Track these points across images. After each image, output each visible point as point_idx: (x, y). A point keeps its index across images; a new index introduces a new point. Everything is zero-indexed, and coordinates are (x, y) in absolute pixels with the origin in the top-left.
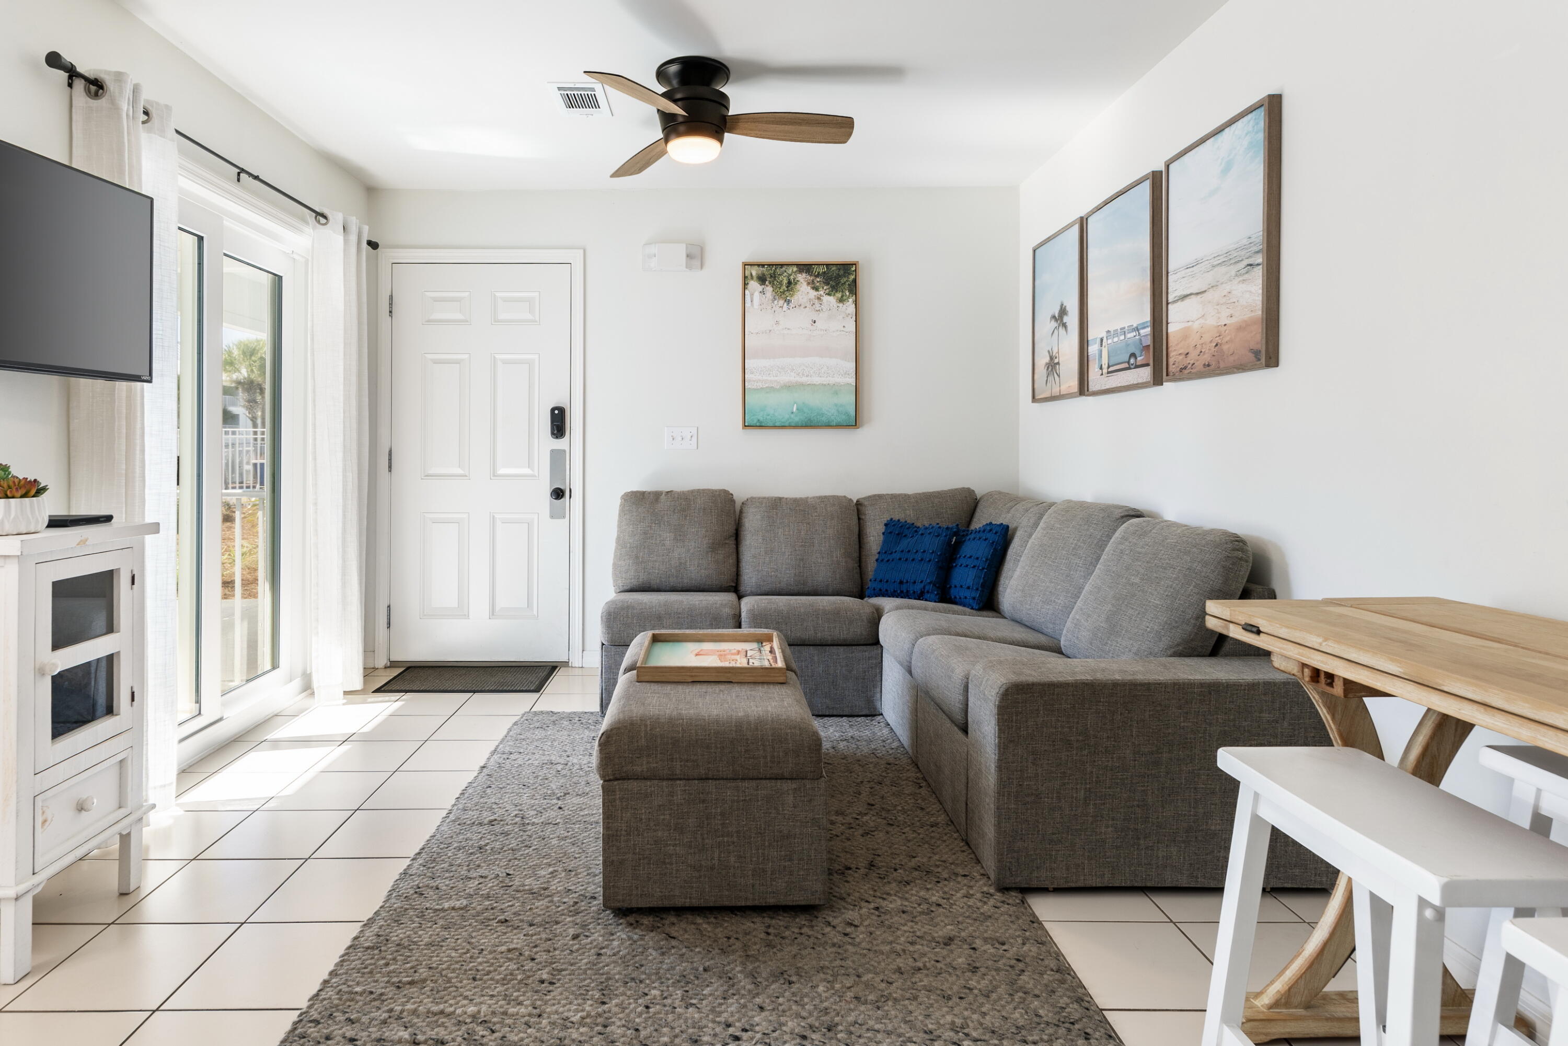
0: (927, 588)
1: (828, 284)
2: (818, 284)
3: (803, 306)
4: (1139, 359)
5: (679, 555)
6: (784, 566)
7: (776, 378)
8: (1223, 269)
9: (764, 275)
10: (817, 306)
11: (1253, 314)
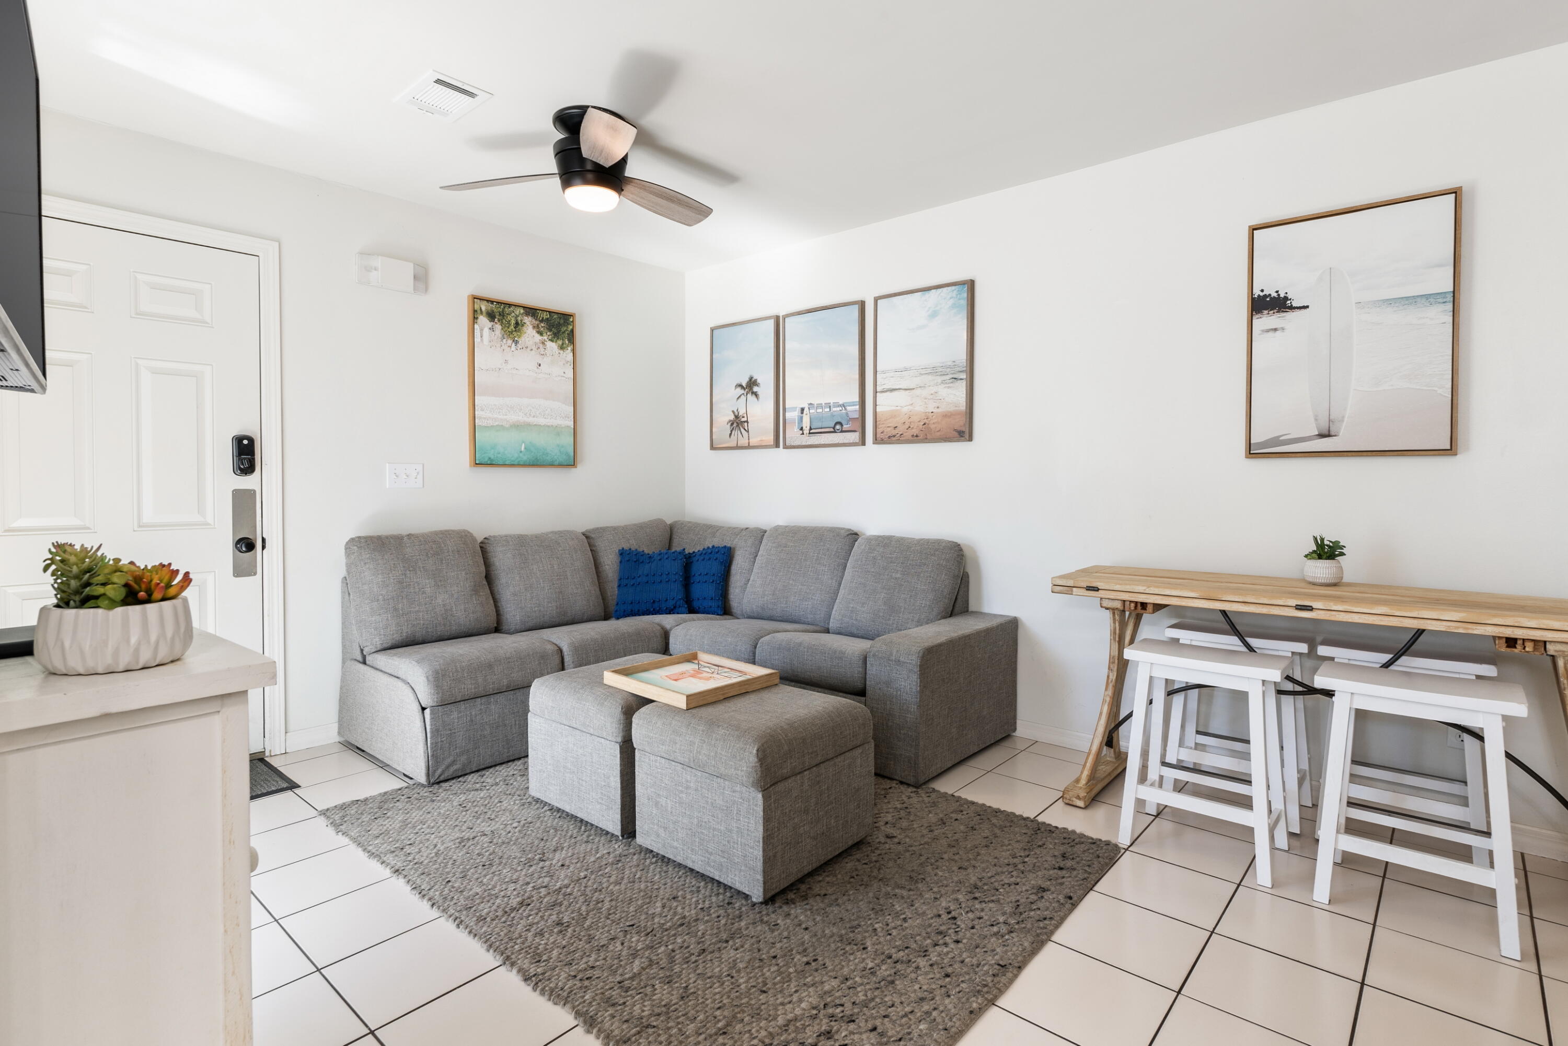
0: (678, 603)
1: (551, 331)
2: (542, 329)
3: (529, 349)
4: (844, 426)
5: (443, 601)
6: (546, 600)
7: (505, 417)
8: (930, 377)
9: (493, 311)
10: (542, 350)
11: (957, 408)
